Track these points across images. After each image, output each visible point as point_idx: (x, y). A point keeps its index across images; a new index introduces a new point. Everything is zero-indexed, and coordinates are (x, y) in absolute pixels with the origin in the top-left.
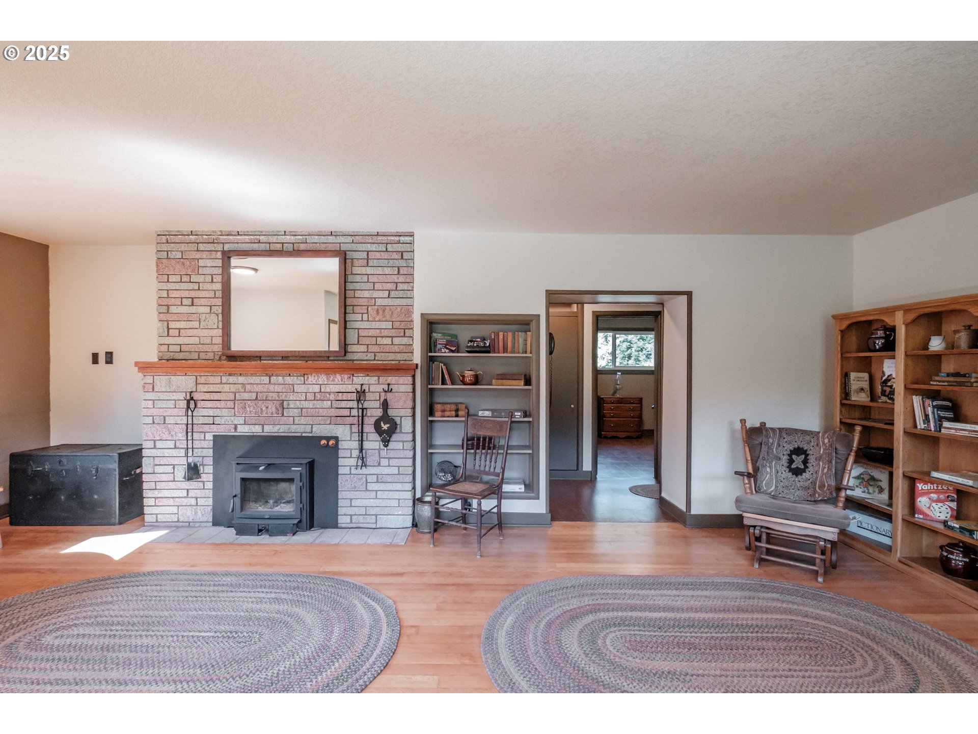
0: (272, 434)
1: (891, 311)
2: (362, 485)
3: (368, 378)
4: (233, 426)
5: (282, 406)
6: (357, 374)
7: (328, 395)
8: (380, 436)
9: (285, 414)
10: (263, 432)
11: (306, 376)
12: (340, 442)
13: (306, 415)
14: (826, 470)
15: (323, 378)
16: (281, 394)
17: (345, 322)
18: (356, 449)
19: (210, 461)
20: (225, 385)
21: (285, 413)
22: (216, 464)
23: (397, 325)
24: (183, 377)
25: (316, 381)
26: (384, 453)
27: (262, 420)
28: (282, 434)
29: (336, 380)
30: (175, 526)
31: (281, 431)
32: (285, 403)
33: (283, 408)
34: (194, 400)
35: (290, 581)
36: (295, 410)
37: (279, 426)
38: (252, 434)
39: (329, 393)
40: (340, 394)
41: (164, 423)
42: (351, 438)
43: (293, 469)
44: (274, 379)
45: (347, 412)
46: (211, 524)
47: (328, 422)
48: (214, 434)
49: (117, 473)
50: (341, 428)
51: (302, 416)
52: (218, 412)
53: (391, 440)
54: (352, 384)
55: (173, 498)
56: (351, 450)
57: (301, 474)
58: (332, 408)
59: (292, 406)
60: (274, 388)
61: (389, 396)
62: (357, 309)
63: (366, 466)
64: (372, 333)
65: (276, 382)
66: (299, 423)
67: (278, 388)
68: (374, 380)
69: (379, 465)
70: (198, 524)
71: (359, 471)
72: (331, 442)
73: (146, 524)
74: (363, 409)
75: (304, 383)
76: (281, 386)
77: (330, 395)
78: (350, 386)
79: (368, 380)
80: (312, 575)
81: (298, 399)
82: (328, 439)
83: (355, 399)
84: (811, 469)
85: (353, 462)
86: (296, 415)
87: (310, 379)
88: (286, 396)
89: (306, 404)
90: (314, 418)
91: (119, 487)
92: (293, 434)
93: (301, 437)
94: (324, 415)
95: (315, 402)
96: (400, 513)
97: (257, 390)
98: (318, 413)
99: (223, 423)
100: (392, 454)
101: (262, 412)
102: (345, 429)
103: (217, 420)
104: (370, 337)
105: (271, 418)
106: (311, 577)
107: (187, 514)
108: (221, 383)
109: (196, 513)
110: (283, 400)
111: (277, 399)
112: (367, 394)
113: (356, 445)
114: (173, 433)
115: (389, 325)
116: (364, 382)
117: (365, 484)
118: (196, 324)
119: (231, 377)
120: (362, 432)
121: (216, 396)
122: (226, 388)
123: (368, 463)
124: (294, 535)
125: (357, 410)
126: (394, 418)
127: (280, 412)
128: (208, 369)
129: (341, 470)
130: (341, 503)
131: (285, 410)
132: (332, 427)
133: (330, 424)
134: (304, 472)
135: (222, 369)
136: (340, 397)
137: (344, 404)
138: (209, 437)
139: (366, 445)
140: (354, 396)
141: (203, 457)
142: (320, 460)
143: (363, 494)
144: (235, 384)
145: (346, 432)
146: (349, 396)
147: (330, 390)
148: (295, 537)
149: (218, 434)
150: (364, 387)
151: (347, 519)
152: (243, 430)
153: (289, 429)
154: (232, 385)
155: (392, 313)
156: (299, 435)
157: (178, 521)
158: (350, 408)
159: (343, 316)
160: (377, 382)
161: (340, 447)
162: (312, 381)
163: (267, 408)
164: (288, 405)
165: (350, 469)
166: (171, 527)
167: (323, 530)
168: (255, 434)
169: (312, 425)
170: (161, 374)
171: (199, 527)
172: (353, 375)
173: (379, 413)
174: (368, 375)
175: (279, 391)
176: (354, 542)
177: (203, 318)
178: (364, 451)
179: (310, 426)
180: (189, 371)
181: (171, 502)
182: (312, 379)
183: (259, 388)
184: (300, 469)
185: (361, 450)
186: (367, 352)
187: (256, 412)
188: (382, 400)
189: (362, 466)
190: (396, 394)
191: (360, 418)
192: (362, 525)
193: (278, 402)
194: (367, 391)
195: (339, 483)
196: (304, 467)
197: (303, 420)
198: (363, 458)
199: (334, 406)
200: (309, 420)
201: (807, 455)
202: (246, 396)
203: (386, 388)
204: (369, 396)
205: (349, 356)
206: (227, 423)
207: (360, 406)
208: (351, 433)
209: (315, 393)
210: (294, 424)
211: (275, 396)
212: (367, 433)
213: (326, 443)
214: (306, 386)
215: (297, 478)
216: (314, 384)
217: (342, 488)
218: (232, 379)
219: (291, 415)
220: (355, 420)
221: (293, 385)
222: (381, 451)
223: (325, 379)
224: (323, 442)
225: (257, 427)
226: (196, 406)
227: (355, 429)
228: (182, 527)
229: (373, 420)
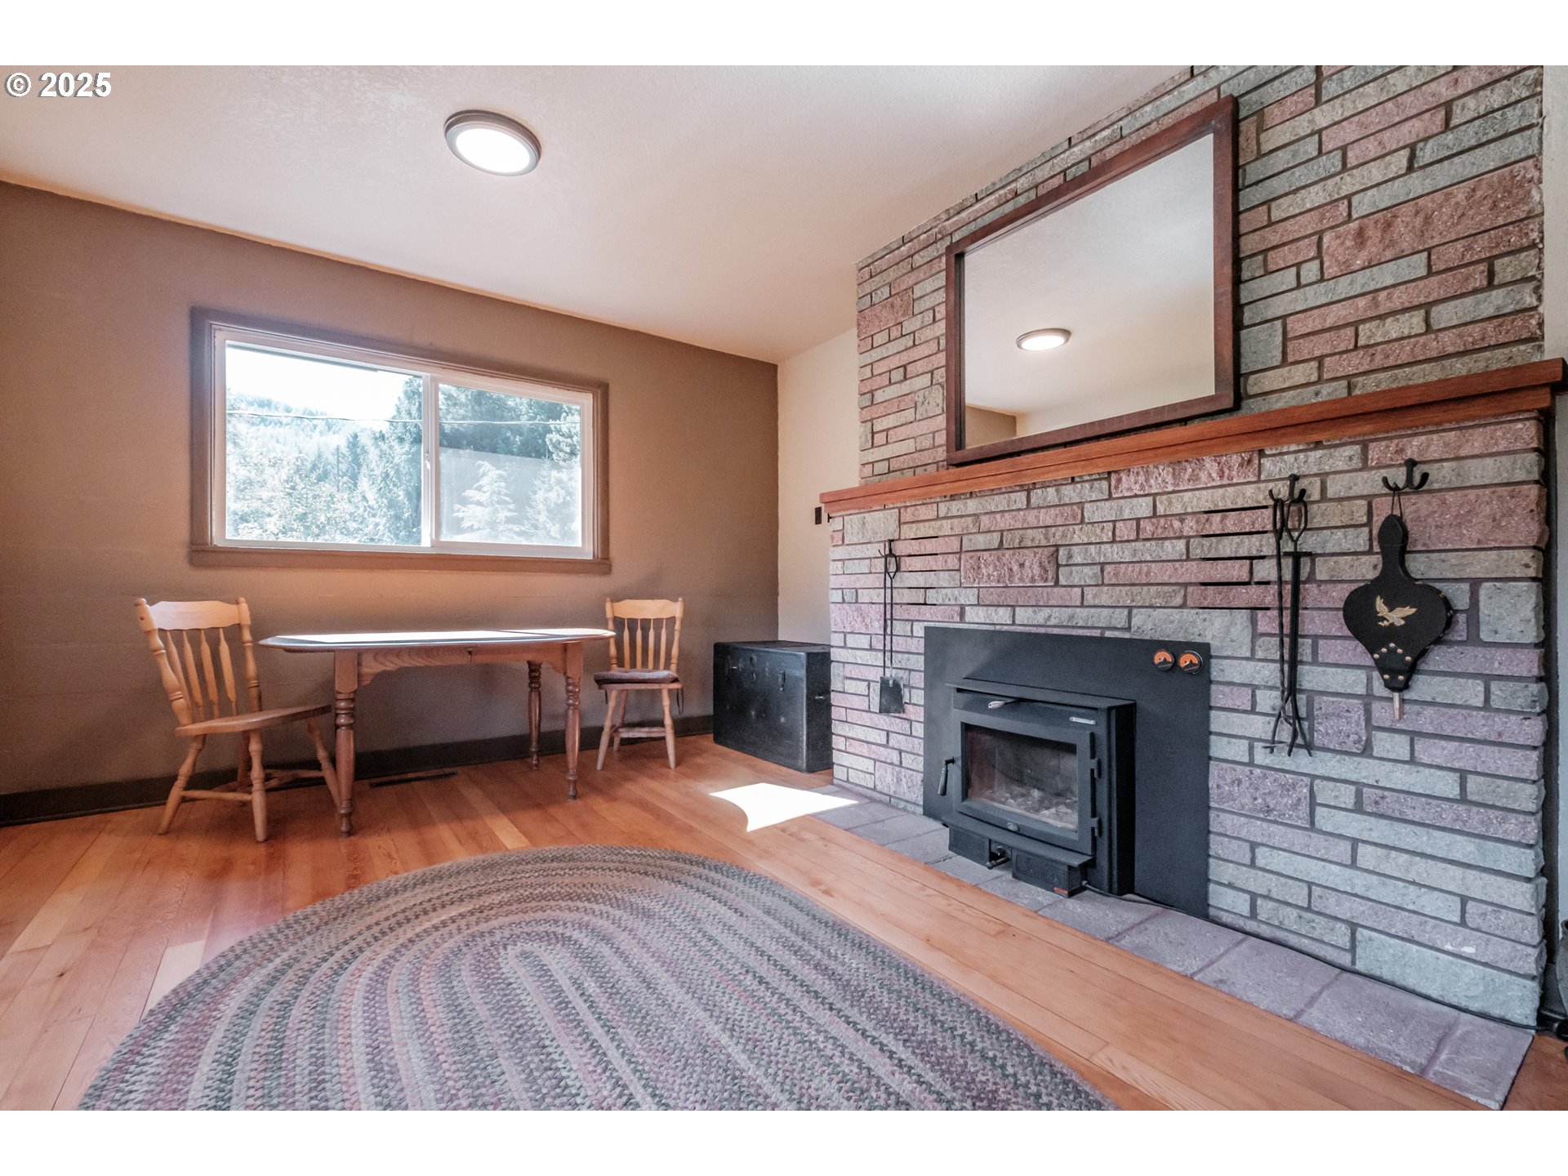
0: (1034, 630)
2: (1296, 806)
3: (1319, 453)
4: (958, 609)
5: (1054, 560)
6: (1277, 443)
7: (1177, 524)
8: (1372, 651)
9: (1062, 581)
10: (1014, 623)
11: (1114, 477)
12: (1213, 661)
13: (1114, 581)
15: (1162, 477)
16: (1053, 529)
17: (1238, 308)
18: (1271, 688)
19: (918, 679)
20: (944, 522)
21: (1061, 577)
22: (929, 688)
23: (1451, 255)
24: (881, 513)
25: (1142, 487)
26: (1384, 713)
27: (1012, 596)
28: (1056, 631)
29: (1203, 476)
30: (869, 797)
31: (1053, 622)
32: (1062, 552)
33: (1058, 566)
34: (895, 557)
35: (984, 1057)
36: (1086, 570)
37: (1047, 611)
38: (992, 628)
39: (1181, 517)
40: (1217, 517)
41: (857, 602)
42: (1253, 650)
43: (1074, 719)
44: (1037, 496)
45: (1239, 571)
46: (921, 810)
47: (1178, 600)
48: (926, 624)
49: (804, 685)
50: (1219, 619)
51: (1103, 584)
52: (931, 580)
53: (1422, 666)
54: (1259, 481)
55: (868, 743)
56: (1254, 688)
57: (1093, 736)
58: (1188, 559)
59: (1078, 559)
60: (1037, 517)
61: (1413, 508)
62: (1276, 259)
63: (1309, 747)
64: (1334, 315)
65: (1041, 503)
66: (1097, 602)
67: (1046, 517)
68: (1344, 456)
69: (1367, 751)
70: (902, 805)
71: (1281, 759)
72: (1185, 660)
73: (835, 781)
74: (1297, 556)
75: (1110, 497)
76: (1052, 511)
77: (1182, 521)
78: (1249, 490)
79: (1320, 461)
80: (1058, 1066)
81: (1093, 540)
82: (1176, 648)
83: (1269, 527)
85: (1260, 727)
86: (1088, 582)
87: (1124, 484)
88: (1064, 536)
89: (1113, 553)
90: (1136, 589)
91: (808, 710)
92: (1080, 632)
93: (1101, 640)
94: (1166, 579)
95: (1139, 545)
96: (1469, 950)
97: (1002, 526)
98: (1148, 574)
99: (940, 601)
100: (1426, 720)
101: (1011, 576)
102: (1233, 623)
103: (932, 596)
104: (1330, 329)
105: (1030, 592)
106: (1054, 1074)
107: (886, 780)
108: (938, 518)
109: (899, 780)
110: (1057, 546)
111: (1044, 543)
112: (1313, 509)
113: (1270, 673)
114: (868, 621)
115: (1418, 264)
116: (1304, 470)
117: (1304, 809)
118: (909, 415)
119: (954, 503)
120: (1295, 635)
121: (929, 546)
122: (946, 527)
123: (1318, 739)
124: (1071, 894)
125: (1274, 562)
126: (1438, 586)
127: (1050, 575)
128: (916, 491)
129: (1219, 748)
130: (1216, 845)
131: (1061, 570)
132: (1189, 614)
133: (1183, 606)
134: (1101, 732)
135: (938, 488)
136: (1216, 524)
137: (1227, 547)
138: (919, 630)
139: (1311, 677)
140: (1265, 519)
141: (910, 670)
142: (1150, 706)
143: (1299, 839)
144: (962, 516)
145: (1235, 631)
146: (1247, 521)
147: (1184, 506)
148: (1074, 906)
149: (932, 624)
150: (1301, 484)
151: (1242, 904)
152: (977, 618)
153: (1071, 617)
154: (956, 521)
155: (1428, 220)
156: (1096, 633)
157: (874, 789)
158: (1251, 558)
159: (1229, 287)
160: (1357, 463)
161: (1215, 674)
162: (1130, 489)
163: (1022, 565)
164: (1070, 557)
165: (1251, 749)
166: (866, 797)
167: (1155, 909)
168: (998, 627)
169: (1130, 608)
170: (852, 511)
171: (904, 809)
172: (1261, 453)
173: (1368, 568)
174: (1318, 445)
175: (1049, 522)
176: (1252, 996)
177: (921, 399)
178: (1302, 699)
179: (1126, 612)
180: (888, 499)
181: (864, 749)
182: (1129, 483)
183: (1004, 522)
184: (1092, 722)
185: (1291, 689)
186: (1320, 381)
187: (999, 575)
188: (1378, 521)
189: (1292, 746)
190: (1450, 497)
191: (1288, 588)
192: (1293, 940)
193: (1047, 552)
194: (1315, 495)
195: (1212, 784)
196: (1103, 718)
197: (1106, 596)
198: (1297, 716)
199: (1197, 552)
200: (1123, 595)
202: (981, 541)
203: (1399, 477)
204: (1319, 514)
205: (1252, 407)
206: (947, 602)
207: (1288, 547)
208: (1255, 635)
209: (1138, 520)
210: (1082, 606)
211: (1038, 536)
212: (1316, 638)
213: (1170, 659)
214: (1113, 503)
215: (1084, 746)
216: (1136, 496)
217: (1221, 799)
218: (956, 507)
219: (1076, 582)
220: (1269, 596)
221: (1081, 505)
222: (1376, 706)
223: (1169, 479)
224: (1161, 656)
225: (1001, 610)
226: (898, 569)
227: (1267, 622)
228: (880, 802)
229: (1340, 594)
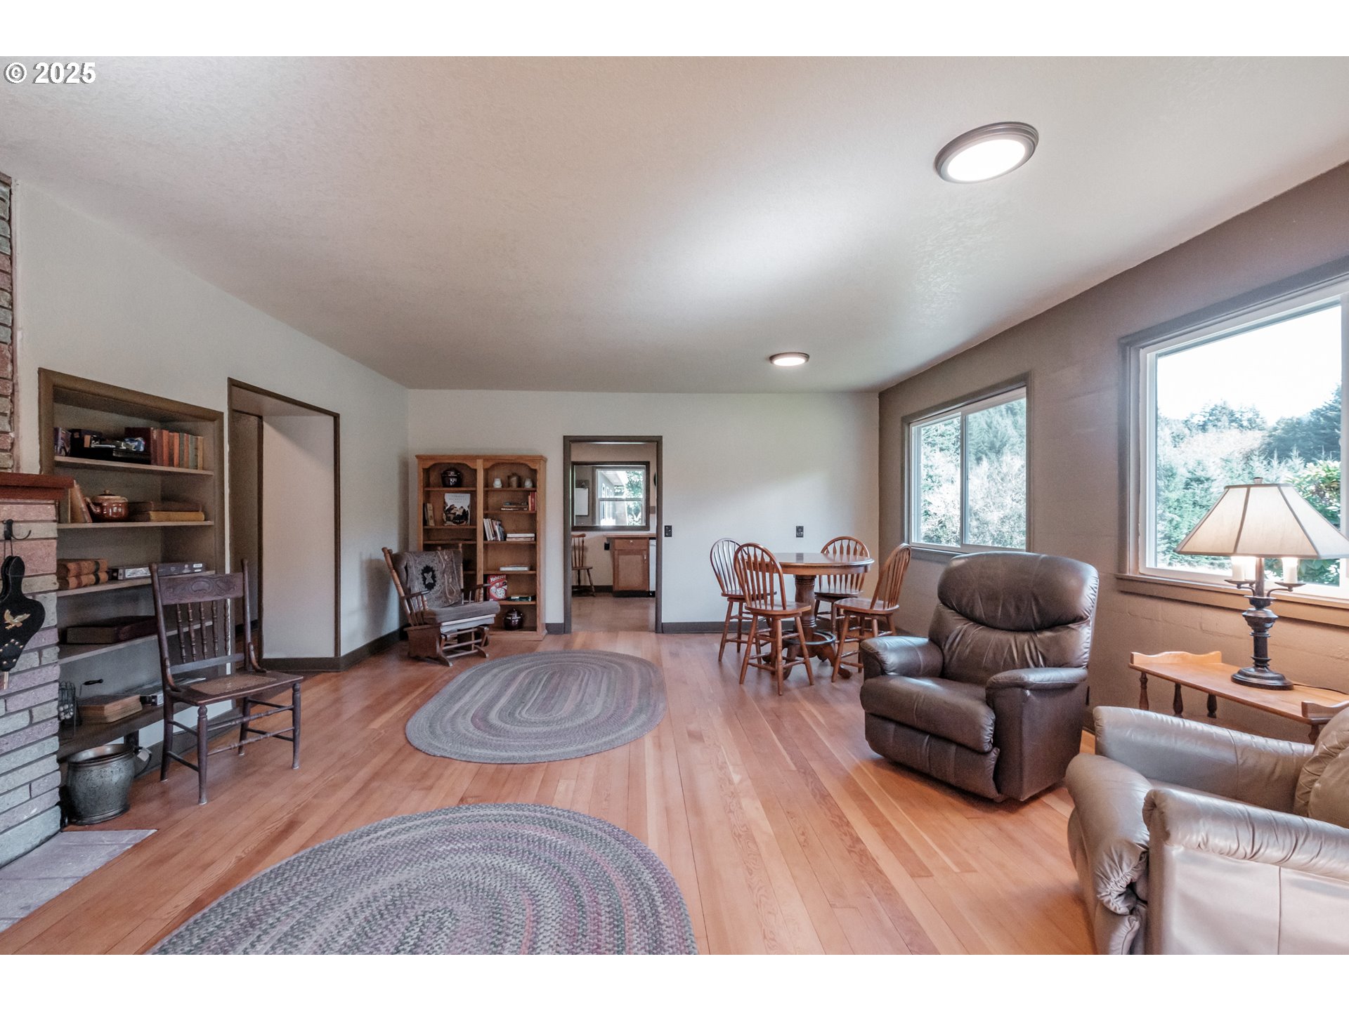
1: (474, 458)
14: (451, 580)
84: (439, 582)
96: (33, 812)
190: (23, 544)
201: (433, 571)
